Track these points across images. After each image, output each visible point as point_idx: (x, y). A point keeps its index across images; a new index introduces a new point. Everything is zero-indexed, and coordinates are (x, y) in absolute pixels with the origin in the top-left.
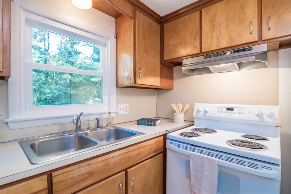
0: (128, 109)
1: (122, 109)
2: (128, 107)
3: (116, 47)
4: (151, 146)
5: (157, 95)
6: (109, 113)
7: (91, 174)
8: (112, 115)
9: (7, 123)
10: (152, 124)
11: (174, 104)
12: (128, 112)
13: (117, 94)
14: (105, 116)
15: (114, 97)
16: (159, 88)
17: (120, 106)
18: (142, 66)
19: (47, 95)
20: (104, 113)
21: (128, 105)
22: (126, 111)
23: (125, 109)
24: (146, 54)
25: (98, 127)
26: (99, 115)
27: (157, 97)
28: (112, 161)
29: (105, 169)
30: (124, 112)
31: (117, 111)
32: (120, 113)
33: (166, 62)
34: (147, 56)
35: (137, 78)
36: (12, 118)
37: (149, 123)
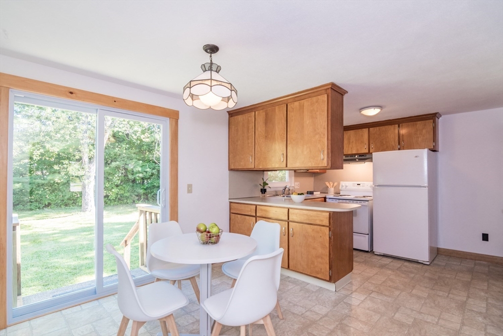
11: (327, 183)
13: (294, 176)
17: (295, 183)
27: (314, 178)
31: (294, 186)
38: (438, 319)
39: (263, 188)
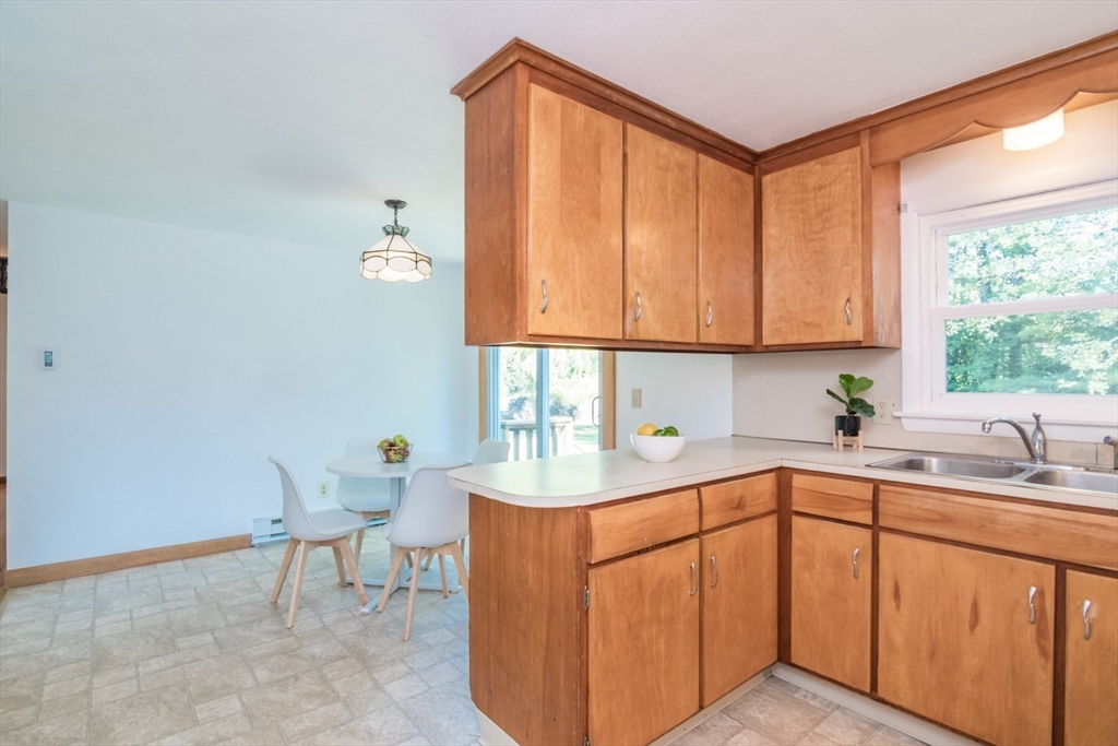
9: (899, 418)
36: (909, 411)
38: (137, 673)
39: (846, 414)
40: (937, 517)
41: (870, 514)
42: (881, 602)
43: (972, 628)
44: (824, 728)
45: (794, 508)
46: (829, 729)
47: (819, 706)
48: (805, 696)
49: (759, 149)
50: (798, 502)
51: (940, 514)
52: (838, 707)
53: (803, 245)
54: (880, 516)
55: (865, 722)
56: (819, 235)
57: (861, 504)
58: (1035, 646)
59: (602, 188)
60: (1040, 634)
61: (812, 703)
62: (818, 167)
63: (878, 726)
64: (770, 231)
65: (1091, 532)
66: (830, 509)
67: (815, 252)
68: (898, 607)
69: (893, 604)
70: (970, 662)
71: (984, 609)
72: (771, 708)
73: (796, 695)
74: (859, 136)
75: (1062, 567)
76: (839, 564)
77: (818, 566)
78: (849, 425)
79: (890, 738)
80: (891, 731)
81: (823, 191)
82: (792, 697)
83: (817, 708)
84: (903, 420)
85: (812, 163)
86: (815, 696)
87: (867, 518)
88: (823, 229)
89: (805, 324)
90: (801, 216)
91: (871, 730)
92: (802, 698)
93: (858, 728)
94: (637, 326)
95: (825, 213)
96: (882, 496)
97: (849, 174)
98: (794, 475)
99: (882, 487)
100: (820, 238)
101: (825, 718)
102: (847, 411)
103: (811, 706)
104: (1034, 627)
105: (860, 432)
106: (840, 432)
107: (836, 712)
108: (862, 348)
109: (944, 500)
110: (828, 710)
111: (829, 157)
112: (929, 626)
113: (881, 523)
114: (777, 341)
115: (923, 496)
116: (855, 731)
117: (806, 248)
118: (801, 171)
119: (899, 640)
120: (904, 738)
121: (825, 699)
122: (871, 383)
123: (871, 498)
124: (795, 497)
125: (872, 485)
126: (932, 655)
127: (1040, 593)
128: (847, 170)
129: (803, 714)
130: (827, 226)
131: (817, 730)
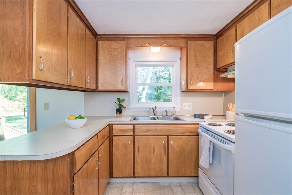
0: (191, 106)
1: (186, 106)
2: (191, 105)
3: (181, 66)
4: (187, 129)
5: (224, 96)
6: (174, 108)
7: (148, 130)
8: (175, 109)
9: (129, 108)
10: (202, 117)
11: (230, 104)
12: (191, 109)
13: (181, 96)
14: (172, 110)
15: (179, 98)
16: (213, 90)
17: (184, 104)
18: (193, 77)
19: (169, 97)
20: (171, 108)
21: (191, 104)
22: (190, 108)
23: (188, 106)
24: (197, 68)
25: (166, 115)
26: (168, 109)
27: (224, 98)
28: (159, 128)
29: (155, 131)
30: (188, 108)
31: (182, 107)
32: (184, 108)
33: (221, 69)
34: (198, 69)
35: (189, 85)
36: (131, 107)
37: (200, 117)
39: (119, 108)
40: (147, 130)
41: (132, 132)
42: (135, 153)
43: (153, 153)
44: (124, 190)
45: (113, 135)
46: (125, 190)
47: (120, 185)
48: (116, 184)
49: (98, 33)
50: (115, 133)
51: (147, 129)
52: (124, 183)
53: (110, 63)
54: (135, 132)
55: (130, 184)
56: (114, 61)
57: (131, 131)
58: (164, 153)
59: (61, 26)
60: (165, 150)
61: (118, 185)
62: (114, 43)
63: (133, 183)
64: (101, 58)
65: (172, 128)
66: (123, 133)
67: (114, 66)
68: (139, 153)
69: (138, 153)
70: (153, 161)
71: (156, 148)
72: (110, 192)
73: (114, 185)
74: (124, 38)
75: (168, 136)
76: (125, 146)
77: (120, 149)
78: (119, 111)
79: (137, 185)
80: (137, 183)
81: (116, 50)
82: (113, 186)
83: (120, 186)
84: (130, 109)
85: (113, 42)
86: (118, 183)
87: (132, 133)
88: (115, 60)
89: (111, 84)
90: (110, 55)
91: (133, 185)
92: (115, 185)
93: (130, 186)
94: (71, 81)
95: (116, 56)
96: (135, 128)
97: (122, 47)
98: (113, 126)
99: (135, 125)
100: (115, 62)
101: (123, 188)
102: (119, 107)
103: (118, 186)
104: (164, 149)
105: (122, 112)
106: (118, 113)
107: (124, 185)
108: (125, 92)
109: (148, 126)
110: (122, 185)
111: (117, 41)
112: (145, 156)
113: (135, 134)
114: (103, 89)
115: (144, 126)
116: (130, 187)
117: (111, 64)
118: (110, 43)
119: (139, 161)
120: (139, 183)
121: (120, 183)
122: (124, 100)
123: (133, 128)
124: (114, 131)
125: (133, 125)
126: (146, 162)
127: (165, 142)
128: (122, 46)
129: (118, 189)
130: (117, 59)
131: (123, 192)
